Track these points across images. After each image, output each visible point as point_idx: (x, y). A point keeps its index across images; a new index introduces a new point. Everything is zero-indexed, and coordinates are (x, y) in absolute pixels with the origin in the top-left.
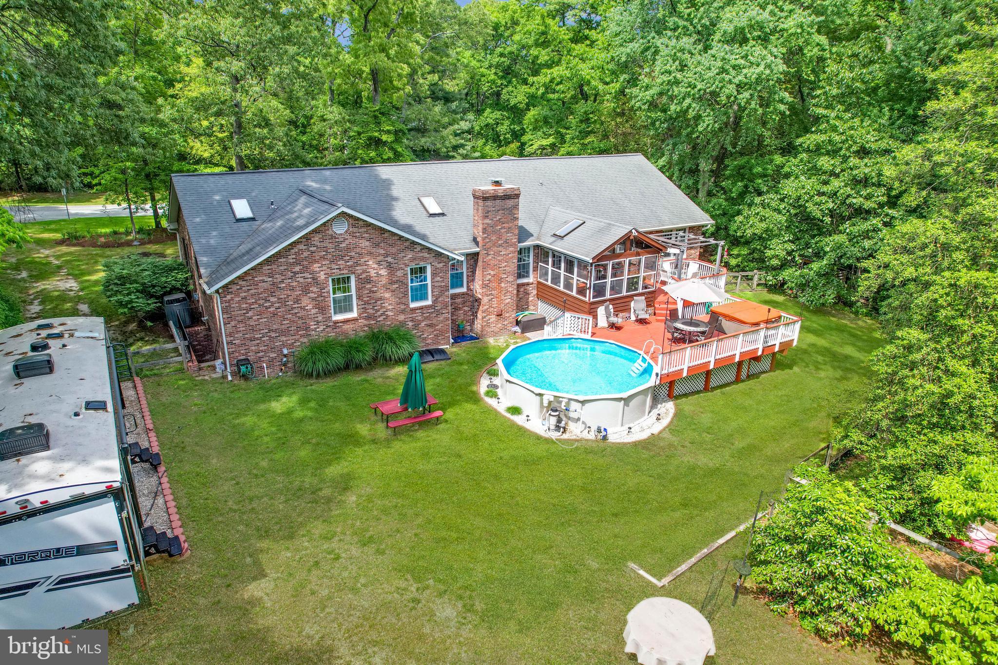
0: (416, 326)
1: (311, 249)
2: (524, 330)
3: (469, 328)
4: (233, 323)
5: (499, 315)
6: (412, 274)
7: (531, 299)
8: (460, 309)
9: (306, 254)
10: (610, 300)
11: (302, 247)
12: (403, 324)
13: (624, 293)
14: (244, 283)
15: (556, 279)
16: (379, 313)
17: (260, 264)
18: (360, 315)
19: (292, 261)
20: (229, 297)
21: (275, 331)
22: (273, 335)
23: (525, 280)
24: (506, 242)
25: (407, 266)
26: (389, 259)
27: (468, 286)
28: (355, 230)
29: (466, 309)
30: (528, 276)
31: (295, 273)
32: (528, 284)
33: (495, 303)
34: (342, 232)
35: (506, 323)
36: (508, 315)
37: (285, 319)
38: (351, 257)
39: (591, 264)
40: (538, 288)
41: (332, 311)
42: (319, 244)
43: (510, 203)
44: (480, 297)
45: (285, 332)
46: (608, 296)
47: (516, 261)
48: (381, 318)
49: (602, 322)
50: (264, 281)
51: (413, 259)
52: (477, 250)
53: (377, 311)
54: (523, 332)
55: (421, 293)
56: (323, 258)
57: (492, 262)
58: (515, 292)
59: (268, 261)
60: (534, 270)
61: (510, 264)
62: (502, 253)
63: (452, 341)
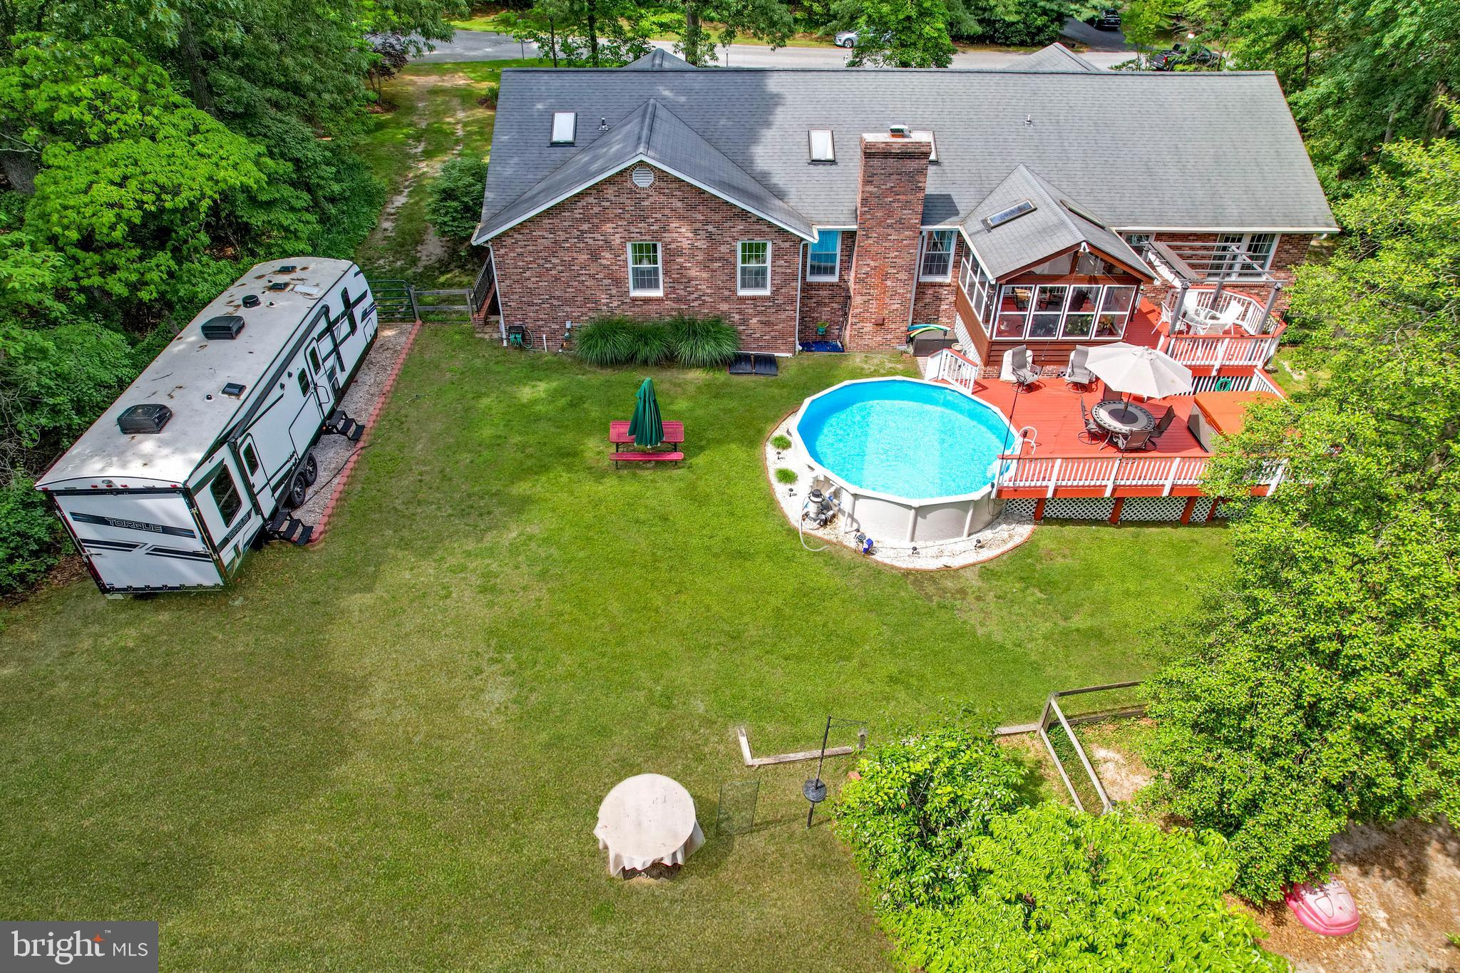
0: (744, 322)
1: (603, 204)
2: (917, 352)
3: (835, 332)
4: (508, 282)
5: (880, 324)
6: (744, 250)
7: (943, 307)
8: (825, 305)
9: (596, 210)
10: (1029, 343)
11: (591, 200)
12: (727, 315)
13: (1059, 336)
14: (520, 236)
16: (693, 297)
17: (538, 216)
18: (666, 295)
19: (578, 216)
20: (502, 251)
21: (558, 298)
22: (555, 302)
23: (938, 279)
24: (900, 221)
25: (736, 240)
26: (710, 228)
27: (841, 276)
28: (663, 185)
29: (835, 306)
30: (944, 272)
31: (583, 232)
32: (941, 285)
33: (873, 306)
34: (646, 185)
35: (889, 337)
36: (893, 326)
37: (569, 286)
38: (657, 220)
39: (993, 286)
40: (956, 293)
41: (631, 285)
42: (613, 198)
43: (912, 165)
44: (852, 294)
45: (570, 302)
47: (915, 252)
48: (696, 304)
49: (1007, 374)
50: (544, 238)
51: (745, 232)
52: (854, 227)
53: (690, 293)
54: (915, 354)
55: (756, 278)
56: (619, 216)
57: (874, 249)
58: (912, 295)
59: (548, 213)
60: (954, 267)
61: (905, 255)
62: (892, 238)
63: (799, 348)
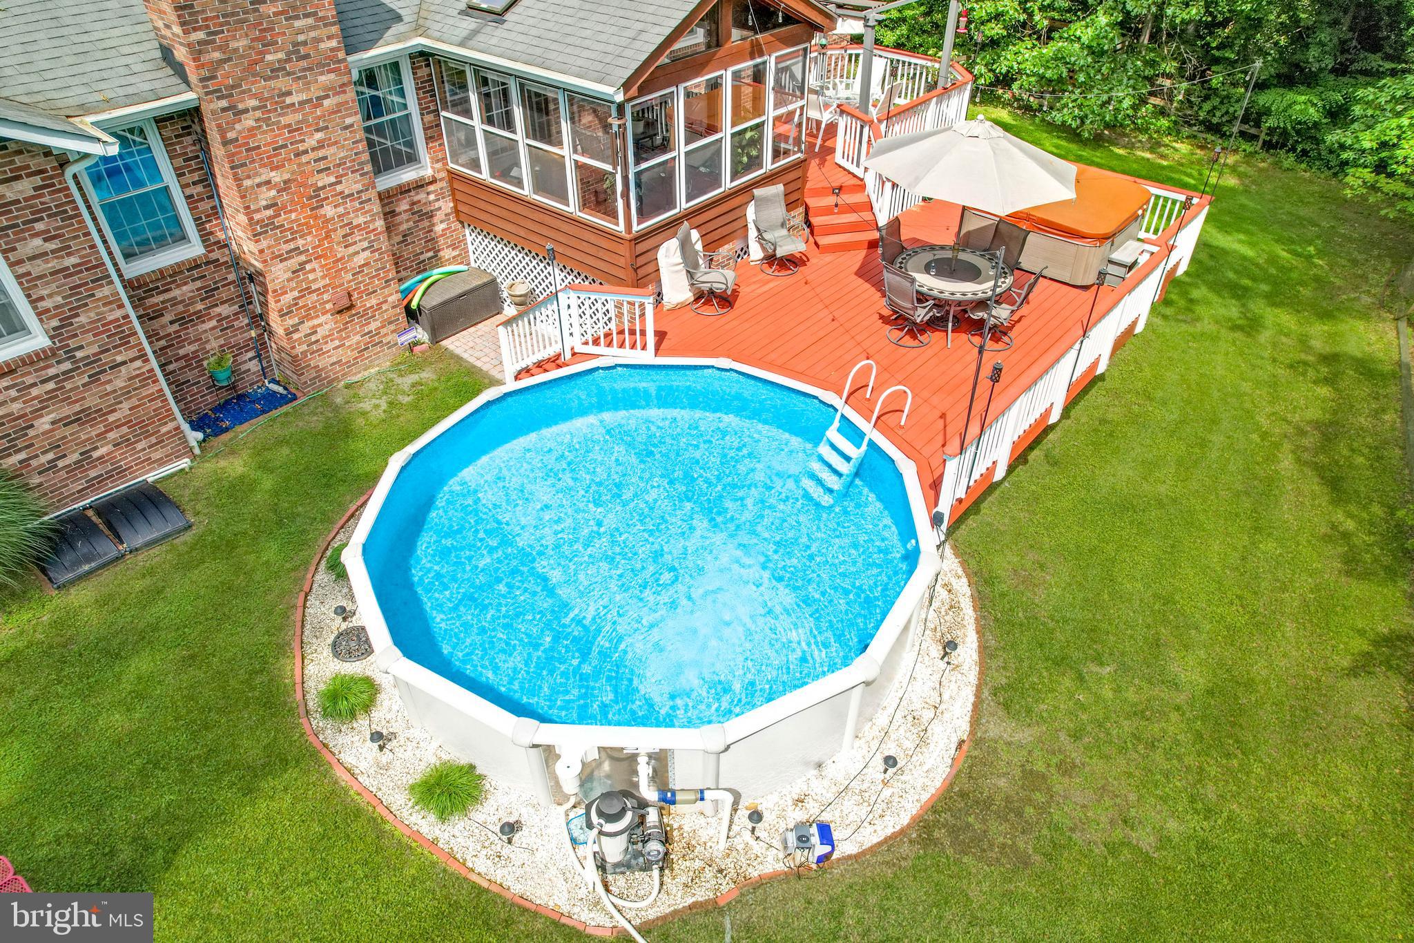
2: (437, 334)
3: (254, 366)
5: (345, 309)
7: (439, 228)
8: (200, 317)
10: (689, 215)
13: (728, 183)
15: (503, 158)
23: (407, 175)
24: (296, 54)
27: (205, 237)
29: (224, 310)
30: (412, 159)
32: (420, 185)
33: (316, 274)
35: (373, 326)
36: (374, 302)
39: (621, 108)
40: (453, 191)
44: (259, 265)
46: (683, 204)
47: (356, 119)
49: (676, 290)
52: (188, 97)
54: (436, 337)
58: (380, 224)
60: (429, 139)
61: (338, 134)
62: (294, 99)
63: (194, 437)
